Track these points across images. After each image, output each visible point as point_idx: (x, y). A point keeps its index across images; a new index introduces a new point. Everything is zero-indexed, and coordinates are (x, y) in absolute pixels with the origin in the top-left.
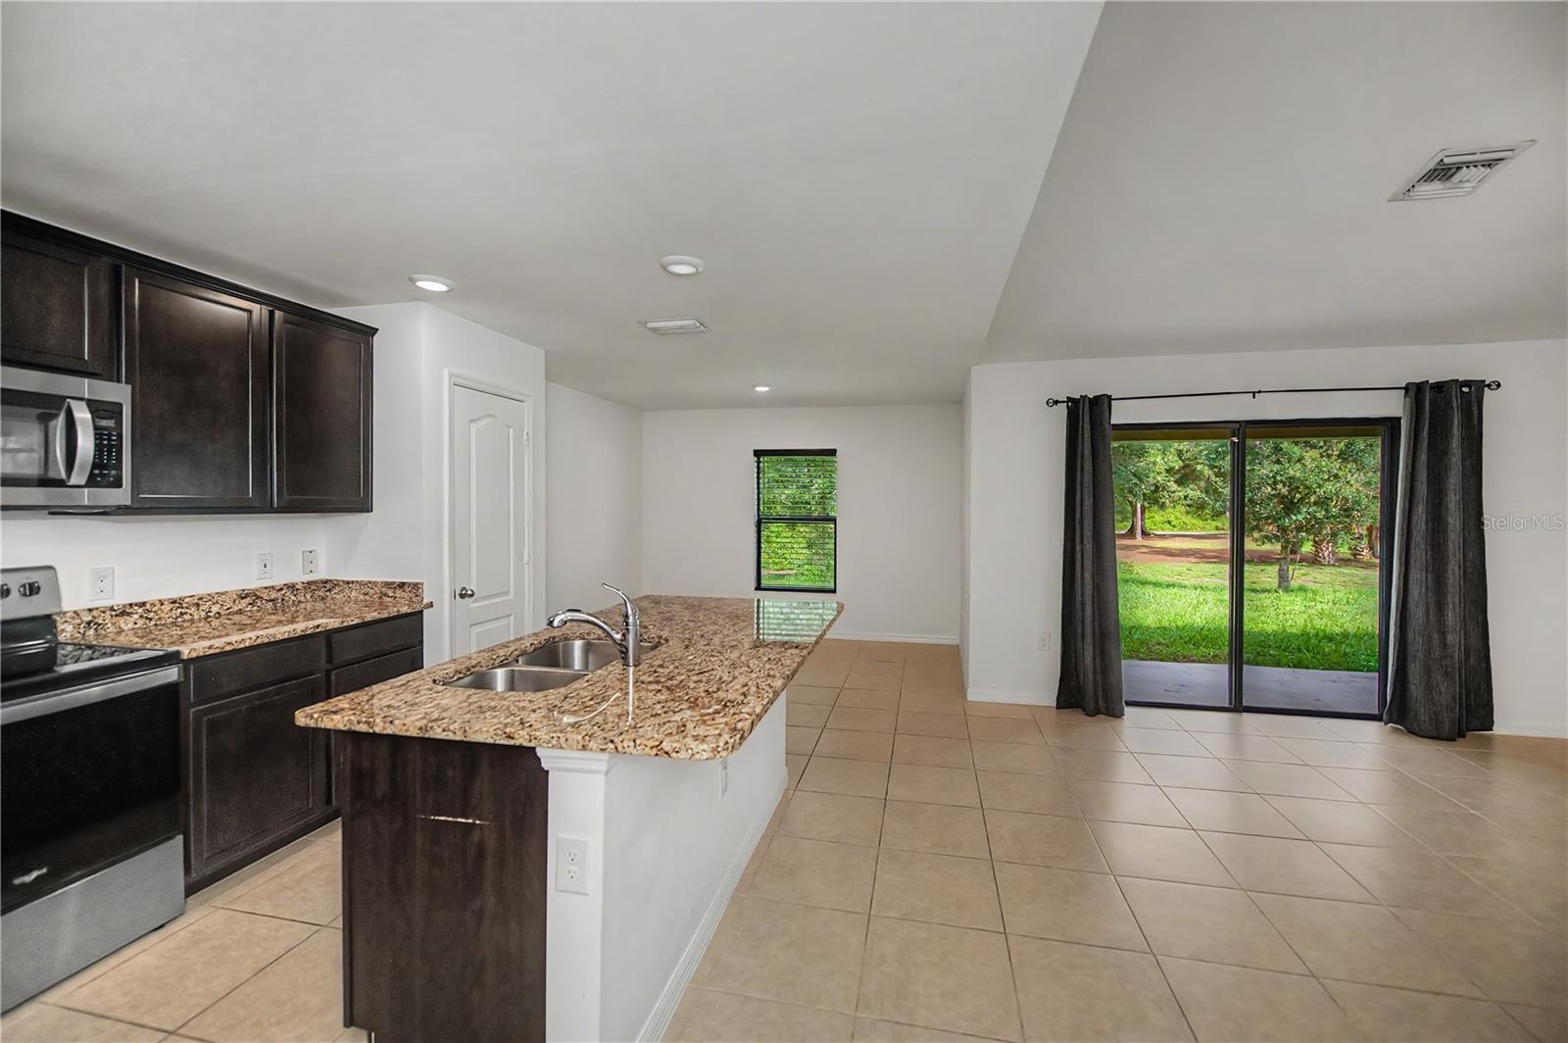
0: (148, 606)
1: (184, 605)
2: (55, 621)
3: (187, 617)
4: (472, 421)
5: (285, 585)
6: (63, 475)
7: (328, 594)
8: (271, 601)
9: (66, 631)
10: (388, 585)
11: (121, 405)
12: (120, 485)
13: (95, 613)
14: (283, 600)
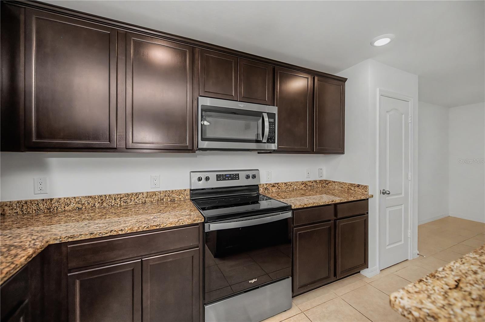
0: (279, 185)
1: (288, 185)
2: (259, 187)
3: (288, 189)
4: (387, 112)
5: (314, 181)
6: (262, 140)
7: (326, 185)
8: (310, 186)
9: (261, 190)
10: (352, 185)
11: (275, 114)
12: (274, 143)
13: (267, 185)
14: (313, 186)
